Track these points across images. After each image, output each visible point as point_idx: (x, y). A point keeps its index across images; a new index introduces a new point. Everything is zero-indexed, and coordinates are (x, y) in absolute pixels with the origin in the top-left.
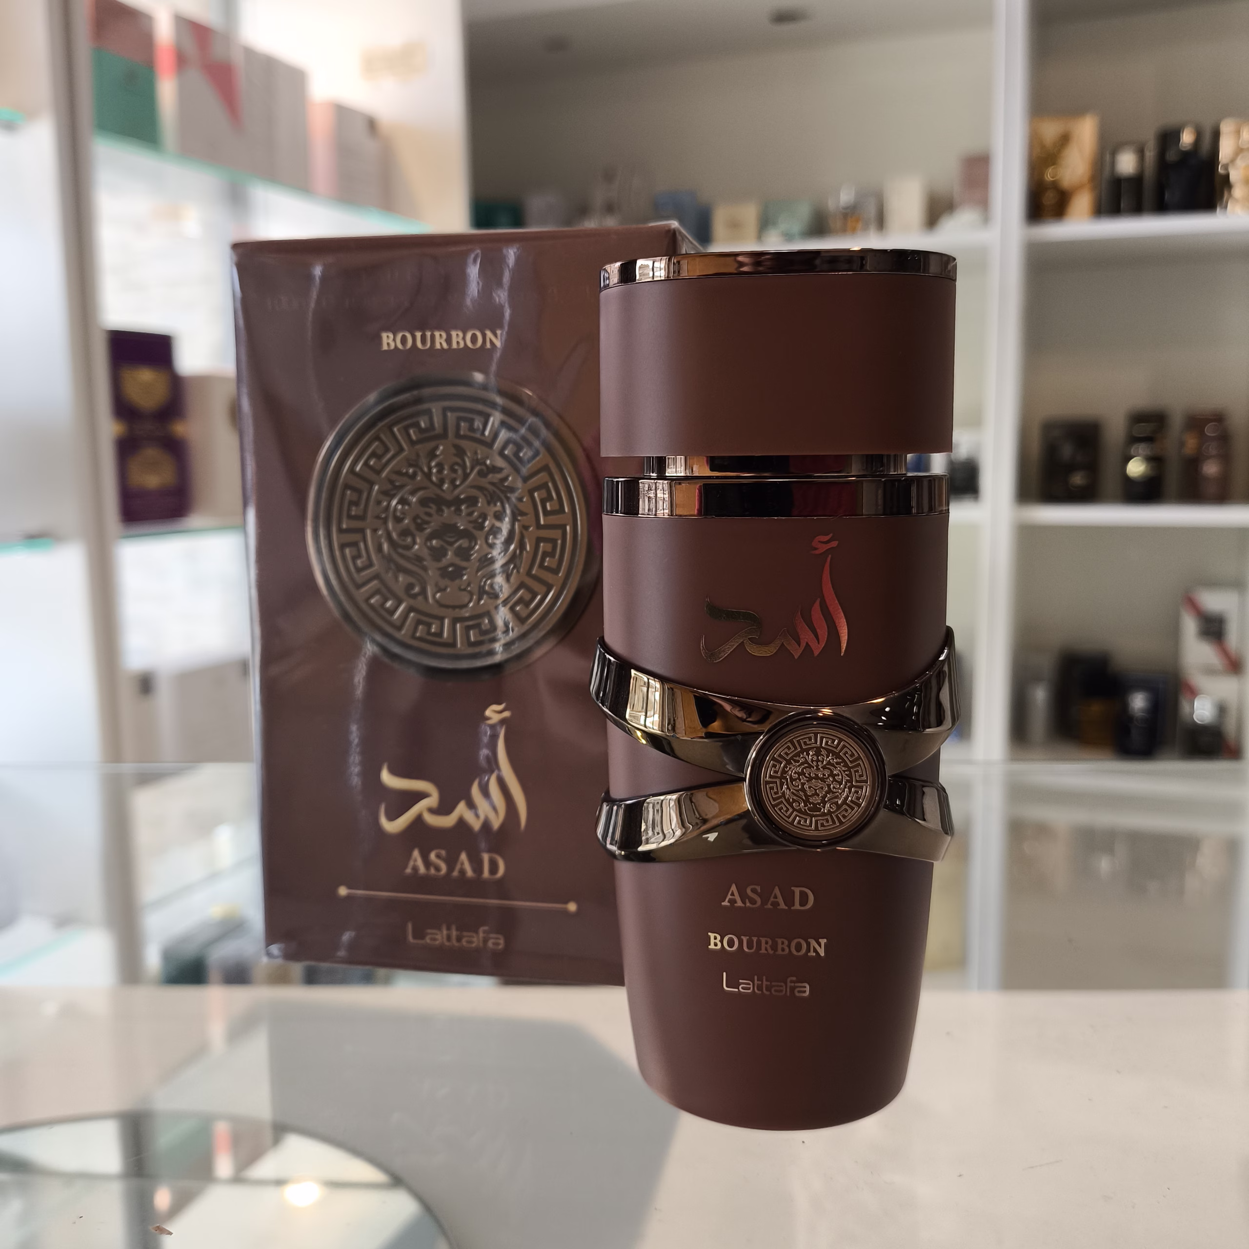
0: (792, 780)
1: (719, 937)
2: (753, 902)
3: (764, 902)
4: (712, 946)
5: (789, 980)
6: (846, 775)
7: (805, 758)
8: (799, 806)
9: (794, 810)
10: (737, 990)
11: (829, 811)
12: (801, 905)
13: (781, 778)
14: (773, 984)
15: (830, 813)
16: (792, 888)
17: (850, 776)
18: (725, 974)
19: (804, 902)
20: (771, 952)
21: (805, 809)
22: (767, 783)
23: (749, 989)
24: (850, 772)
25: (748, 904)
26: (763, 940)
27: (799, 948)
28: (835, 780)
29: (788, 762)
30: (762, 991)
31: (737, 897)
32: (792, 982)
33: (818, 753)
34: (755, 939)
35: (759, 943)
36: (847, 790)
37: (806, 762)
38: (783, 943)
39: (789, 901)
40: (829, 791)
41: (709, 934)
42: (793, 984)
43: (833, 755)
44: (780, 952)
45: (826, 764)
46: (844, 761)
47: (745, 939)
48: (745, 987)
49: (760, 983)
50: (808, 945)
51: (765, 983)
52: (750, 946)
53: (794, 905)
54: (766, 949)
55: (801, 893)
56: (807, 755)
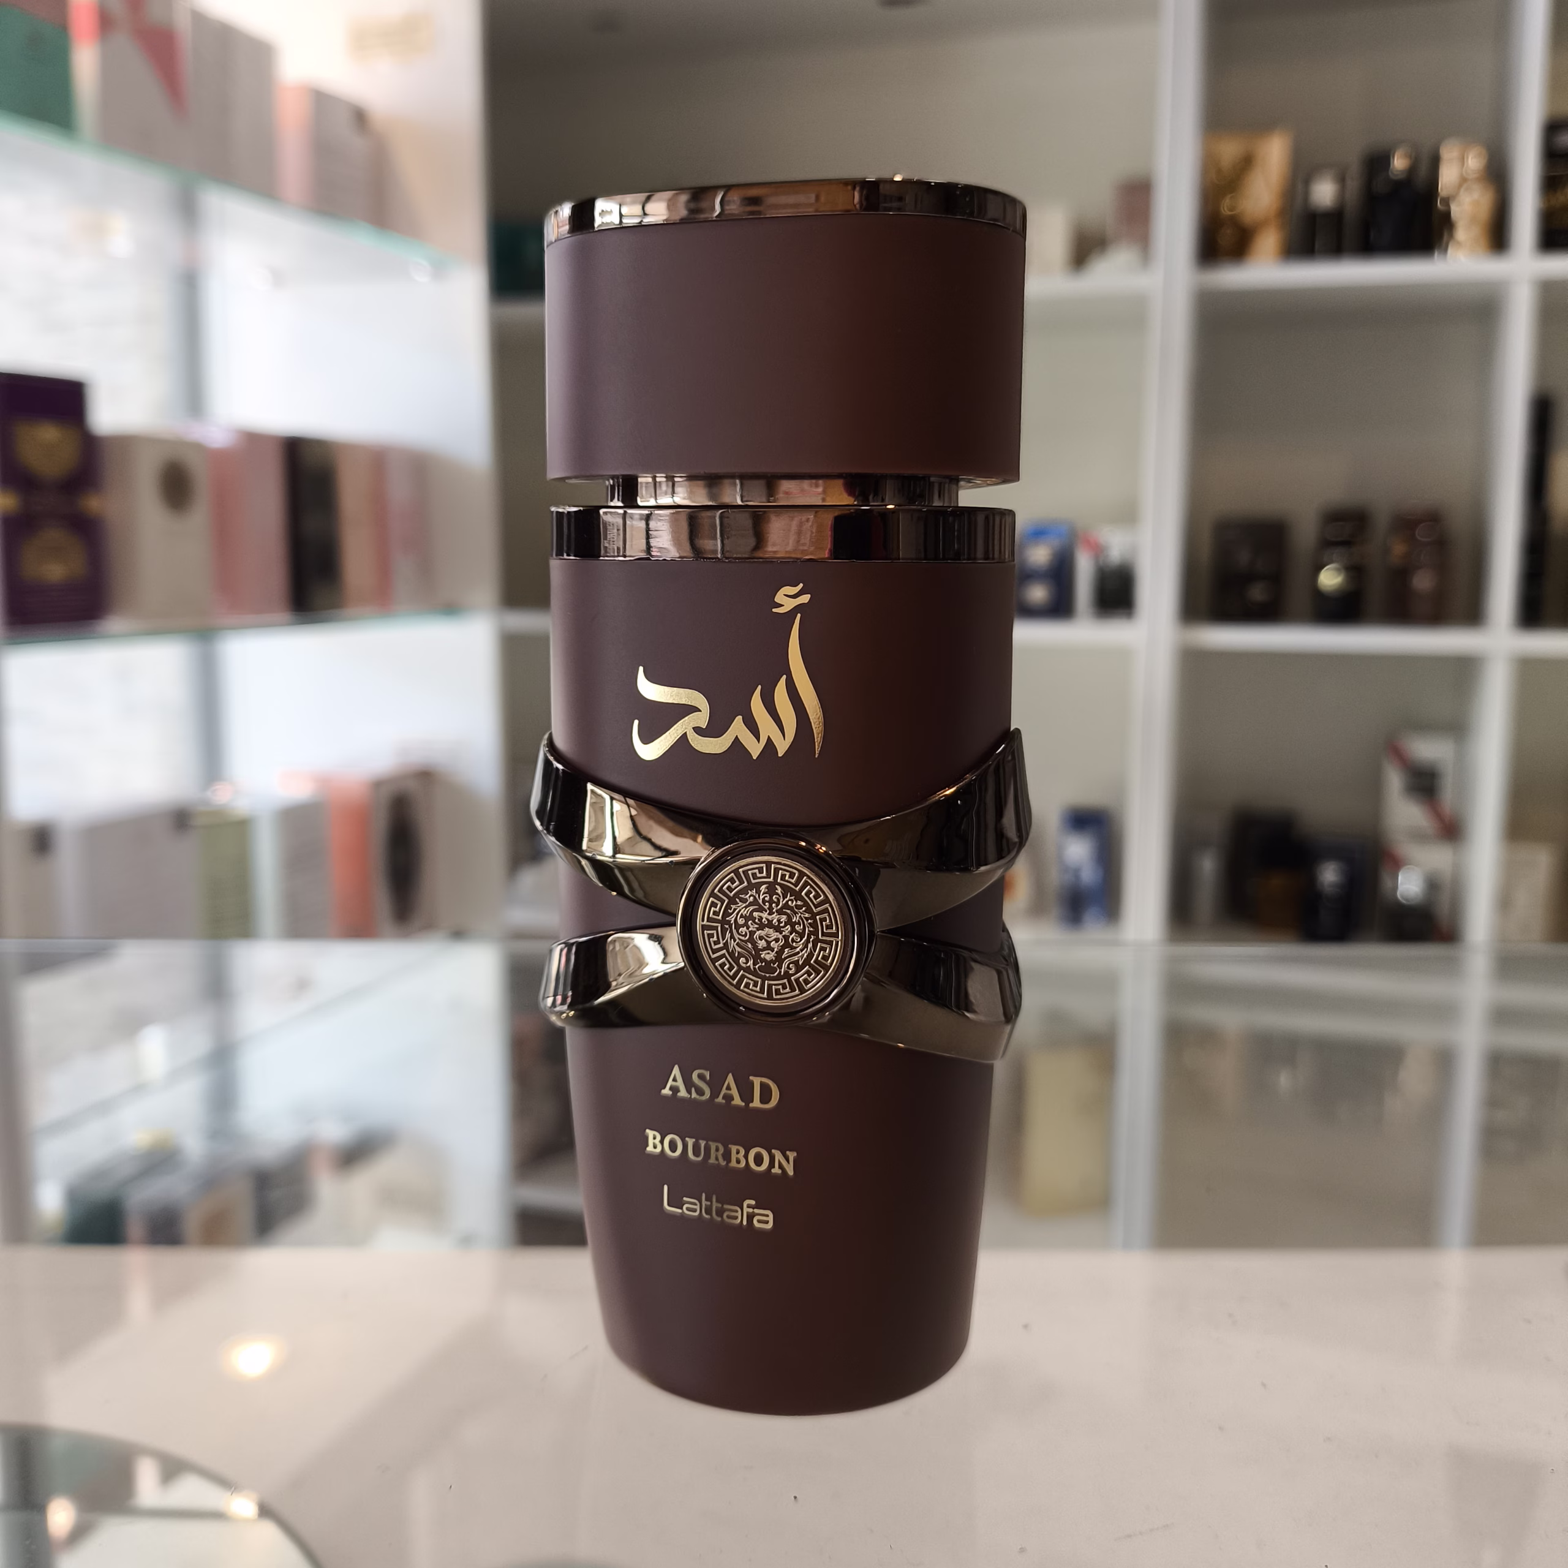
0: (738, 927)
1: (659, 1137)
2: (700, 1092)
3: (715, 1094)
4: (650, 1149)
5: (745, 1204)
6: (810, 924)
7: (755, 897)
8: (746, 963)
9: (740, 968)
10: (679, 1211)
11: (786, 972)
12: (762, 1102)
13: (723, 922)
14: (726, 1206)
15: (787, 975)
16: (751, 1078)
17: (814, 925)
18: (666, 1187)
19: (766, 1096)
20: (723, 1163)
21: (755, 969)
22: (704, 928)
23: (695, 1211)
24: (815, 920)
25: (694, 1095)
26: (713, 1145)
27: (759, 1160)
28: (793, 930)
29: (732, 901)
30: (711, 1215)
31: (680, 1083)
32: (749, 1206)
33: (771, 890)
34: (703, 1143)
35: (707, 1149)
36: (810, 945)
37: (755, 902)
38: (738, 1152)
39: (746, 1093)
40: (787, 945)
41: (648, 1131)
42: (751, 1210)
43: (790, 896)
44: (733, 1164)
45: (782, 908)
46: (806, 904)
47: (690, 1142)
48: (691, 1208)
49: (709, 1203)
50: (772, 1158)
51: (715, 1205)
52: (696, 1153)
53: (752, 1101)
54: (717, 1159)
55: (762, 1085)
56: (756, 892)
